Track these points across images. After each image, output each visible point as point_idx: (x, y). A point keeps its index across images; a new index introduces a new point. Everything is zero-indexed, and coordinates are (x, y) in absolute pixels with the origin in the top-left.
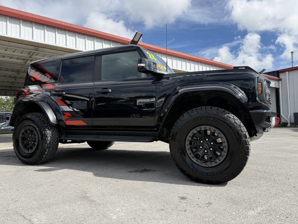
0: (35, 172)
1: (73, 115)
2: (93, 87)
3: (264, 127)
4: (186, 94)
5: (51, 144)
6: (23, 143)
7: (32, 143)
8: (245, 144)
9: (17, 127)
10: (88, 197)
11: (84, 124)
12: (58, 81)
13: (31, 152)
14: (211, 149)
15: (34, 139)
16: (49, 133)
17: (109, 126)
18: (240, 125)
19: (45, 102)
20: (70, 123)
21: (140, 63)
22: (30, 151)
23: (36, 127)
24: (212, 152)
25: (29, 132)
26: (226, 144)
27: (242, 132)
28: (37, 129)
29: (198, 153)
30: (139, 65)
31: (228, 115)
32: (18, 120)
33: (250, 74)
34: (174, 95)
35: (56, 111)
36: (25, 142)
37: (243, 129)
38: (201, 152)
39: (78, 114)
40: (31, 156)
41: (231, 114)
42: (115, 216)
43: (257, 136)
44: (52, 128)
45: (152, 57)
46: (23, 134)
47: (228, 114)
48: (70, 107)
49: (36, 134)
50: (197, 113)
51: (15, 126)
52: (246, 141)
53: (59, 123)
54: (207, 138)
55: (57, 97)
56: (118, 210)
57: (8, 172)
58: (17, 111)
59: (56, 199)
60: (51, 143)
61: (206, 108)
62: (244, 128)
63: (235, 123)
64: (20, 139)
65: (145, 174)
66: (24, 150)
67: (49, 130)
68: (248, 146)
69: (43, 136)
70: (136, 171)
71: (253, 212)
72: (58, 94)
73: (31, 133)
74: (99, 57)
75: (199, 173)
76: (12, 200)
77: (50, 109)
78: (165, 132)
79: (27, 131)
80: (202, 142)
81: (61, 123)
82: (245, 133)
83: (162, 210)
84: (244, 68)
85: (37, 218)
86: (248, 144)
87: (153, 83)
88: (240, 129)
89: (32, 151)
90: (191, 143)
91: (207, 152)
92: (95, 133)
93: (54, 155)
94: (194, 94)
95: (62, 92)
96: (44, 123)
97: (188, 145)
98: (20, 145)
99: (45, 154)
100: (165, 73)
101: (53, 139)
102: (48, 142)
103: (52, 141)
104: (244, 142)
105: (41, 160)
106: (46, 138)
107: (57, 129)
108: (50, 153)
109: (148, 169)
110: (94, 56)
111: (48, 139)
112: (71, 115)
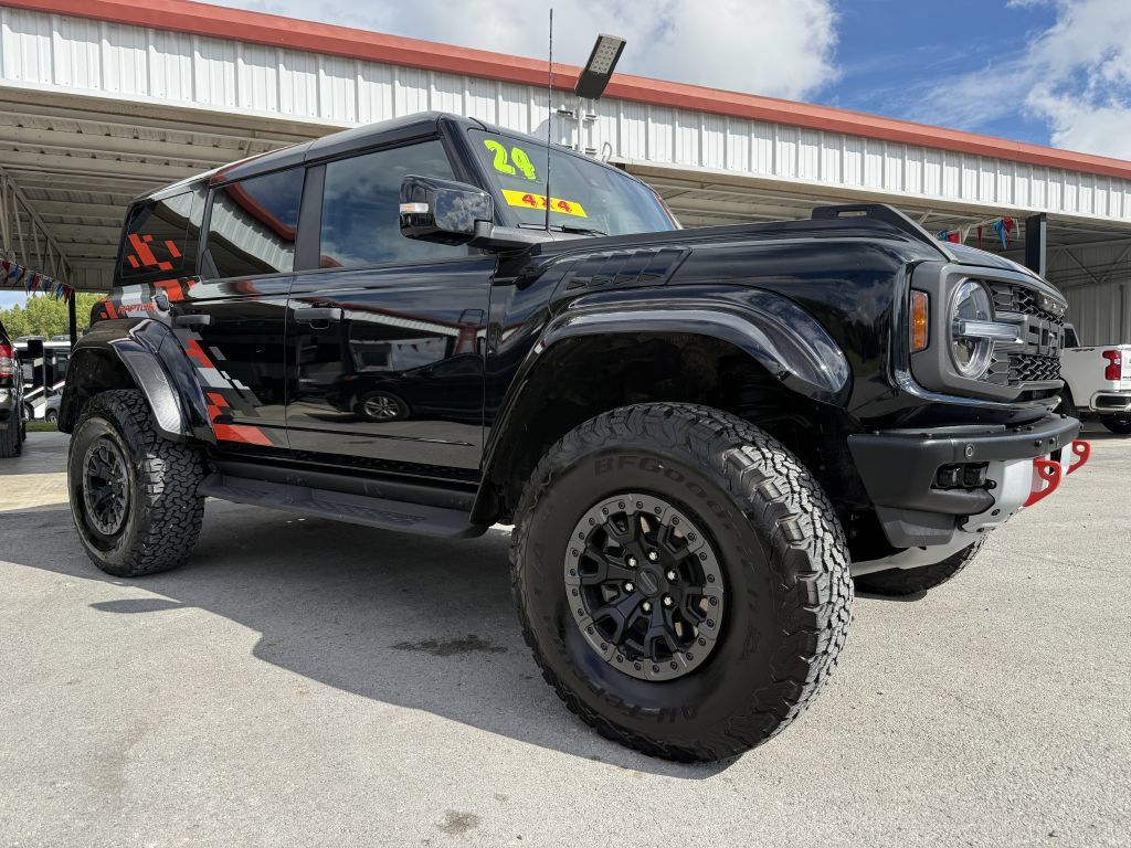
1: (232, 405)
2: (288, 297)
5: (166, 509)
6: (93, 497)
8: (797, 602)
11: (266, 442)
12: (199, 272)
13: (113, 532)
14: (668, 601)
16: (159, 468)
18: (780, 508)
19: (152, 351)
21: (410, 200)
22: (110, 529)
24: (669, 614)
25: (105, 460)
26: (716, 589)
27: (791, 541)
29: (609, 611)
30: (404, 208)
31: (735, 452)
33: (881, 249)
37: (791, 527)
38: (625, 609)
39: (243, 397)
41: (749, 450)
45: (511, 162)
47: (735, 446)
48: (223, 372)
50: (608, 432)
52: (802, 589)
53: (192, 433)
54: (651, 550)
55: (188, 331)
58: (82, 381)
60: (168, 504)
61: (648, 411)
62: (807, 519)
63: (760, 496)
64: (85, 481)
66: (94, 520)
67: (159, 457)
68: (815, 610)
70: (427, 645)
72: (190, 320)
74: (320, 169)
79: (101, 457)
80: (632, 562)
81: (199, 432)
82: (805, 547)
84: (864, 213)
86: (812, 599)
88: (781, 526)
89: (115, 528)
90: (584, 565)
91: (652, 610)
92: (299, 480)
95: (199, 313)
96: (142, 430)
97: (572, 572)
98: (86, 501)
99: (149, 545)
101: (174, 490)
102: (155, 501)
103: (170, 498)
104: (795, 590)
105: (139, 562)
106: (146, 488)
107: (192, 451)
108: (168, 541)
109: (482, 637)
110: (303, 170)
111: (155, 491)
112: (228, 405)
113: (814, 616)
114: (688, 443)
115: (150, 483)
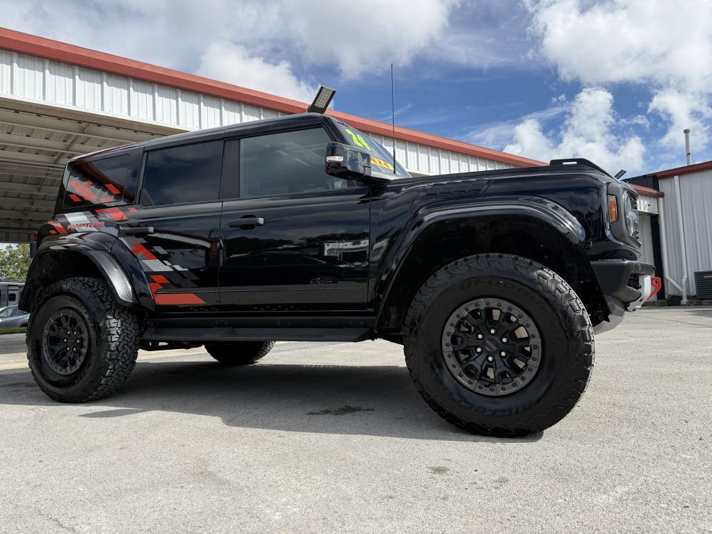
0: (81, 418)
1: (173, 281)
2: (220, 214)
3: (626, 298)
4: (440, 224)
5: (119, 352)
6: (52, 351)
7: (75, 349)
8: (582, 341)
9: (37, 312)
10: (211, 474)
11: (200, 302)
12: (137, 203)
13: (73, 371)
14: (503, 354)
15: (78, 341)
16: (115, 325)
17: (260, 306)
18: (569, 295)
19: (107, 251)
20: (164, 299)
21: (333, 154)
22: (70, 370)
23: (83, 311)
24: (505, 360)
25: (66, 324)
26: (537, 341)
27: (576, 311)
28: (86, 316)
29: (471, 363)
30: (330, 159)
31: (540, 271)
32: (40, 295)
33: (591, 176)
34: (413, 229)
35: (132, 273)
36: (57, 348)
37: (575, 304)
38: (480, 360)
39: (185, 277)
40: (71, 380)
41: (547, 270)
42: (277, 514)
43: (609, 321)
44: (122, 312)
45: (359, 141)
46: (52, 329)
47: (540, 269)
48: (166, 262)
49: (84, 329)
50: (467, 268)
51: (33, 310)
52: (583, 333)
53: (138, 301)
54: (492, 328)
55: (133, 238)
56: (284, 500)
57: (15, 422)
58: (38, 275)
59: (134, 480)
60: (120, 349)
61: (488, 256)
62: (579, 301)
63: (557, 291)
64: (45, 341)
65: (346, 419)
66: (53, 366)
67: (114, 317)
68: (590, 344)
69: (101, 333)
70: (326, 412)
71: (605, 497)
72: (136, 231)
73: (70, 325)
74: (235, 142)
75: (476, 410)
76: (28, 483)
77: (117, 268)
78: (393, 317)
79: (63, 322)
80: (480, 336)
81: (143, 300)
82: (581, 314)
83: (391, 497)
84: (576, 163)
85: (89, 524)
86: (588, 338)
87: (362, 202)
88: (570, 305)
89: (74, 369)
90: (454, 341)
91: (494, 360)
92: (226, 323)
93: (126, 378)
94: (461, 226)
95: (146, 226)
96: (102, 301)
97: (447, 345)
98: (46, 355)
99: (105, 377)
100: (392, 178)
101: (124, 339)
102: (113, 346)
103: (122, 344)
104: (580, 334)
105: (95, 390)
106: (107, 338)
107: (132, 315)
108: (117, 374)
109: (353, 406)
110: (222, 142)
111: (113, 340)
112: (168, 282)
115: (110, 335)
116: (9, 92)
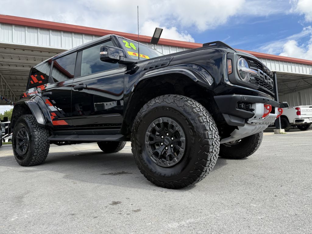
1: (58, 115)
2: (72, 84)
6: (19, 145)
8: (203, 138)
11: (66, 124)
12: (49, 82)
13: (24, 153)
14: (172, 145)
16: (37, 134)
18: (198, 115)
21: (103, 51)
24: (172, 149)
26: (184, 140)
29: (157, 150)
30: (101, 53)
36: (21, 144)
37: (201, 119)
39: (61, 113)
41: (190, 102)
43: (238, 129)
44: (41, 129)
45: (129, 45)
46: (19, 136)
48: (55, 107)
52: (204, 134)
53: (47, 124)
54: (168, 133)
55: (46, 97)
60: (39, 144)
61: (164, 96)
62: (205, 117)
63: (193, 112)
64: (17, 140)
66: (19, 151)
67: (37, 131)
68: (208, 140)
70: (111, 174)
72: (47, 94)
74: (81, 52)
80: (162, 137)
82: (204, 124)
84: (215, 44)
86: (207, 137)
88: (198, 119)
90: (150, 139)
91: (168, 149)
92: (75, 133)
96: (32, 124)
97: (147, 141)
98: (17, 147)
99: (34, 156)
101: (41, 140)
102: (36, 143)
103: (40, 142)
106: (34, 139)
107: (47, 130)
108: (39, 155)
109: (126, 172)
110: (76, 53)
111: (36, 140)
112: (56, 115)
113: (208, 141)
114: (174, 101)
115: (35, 138)
116: (11, 41)
